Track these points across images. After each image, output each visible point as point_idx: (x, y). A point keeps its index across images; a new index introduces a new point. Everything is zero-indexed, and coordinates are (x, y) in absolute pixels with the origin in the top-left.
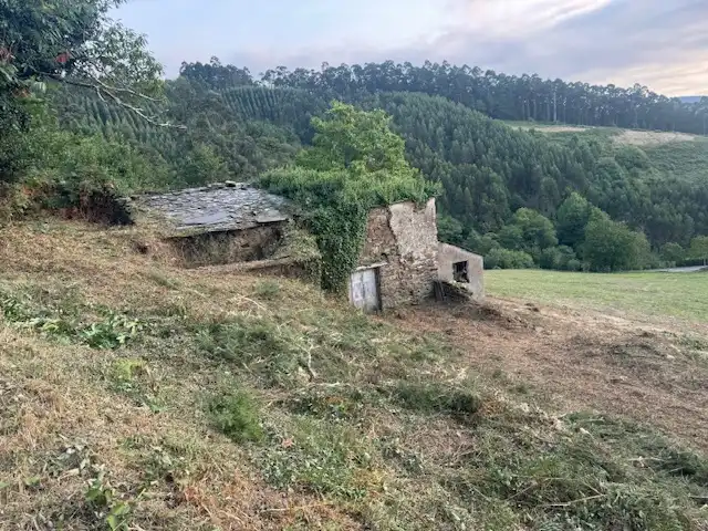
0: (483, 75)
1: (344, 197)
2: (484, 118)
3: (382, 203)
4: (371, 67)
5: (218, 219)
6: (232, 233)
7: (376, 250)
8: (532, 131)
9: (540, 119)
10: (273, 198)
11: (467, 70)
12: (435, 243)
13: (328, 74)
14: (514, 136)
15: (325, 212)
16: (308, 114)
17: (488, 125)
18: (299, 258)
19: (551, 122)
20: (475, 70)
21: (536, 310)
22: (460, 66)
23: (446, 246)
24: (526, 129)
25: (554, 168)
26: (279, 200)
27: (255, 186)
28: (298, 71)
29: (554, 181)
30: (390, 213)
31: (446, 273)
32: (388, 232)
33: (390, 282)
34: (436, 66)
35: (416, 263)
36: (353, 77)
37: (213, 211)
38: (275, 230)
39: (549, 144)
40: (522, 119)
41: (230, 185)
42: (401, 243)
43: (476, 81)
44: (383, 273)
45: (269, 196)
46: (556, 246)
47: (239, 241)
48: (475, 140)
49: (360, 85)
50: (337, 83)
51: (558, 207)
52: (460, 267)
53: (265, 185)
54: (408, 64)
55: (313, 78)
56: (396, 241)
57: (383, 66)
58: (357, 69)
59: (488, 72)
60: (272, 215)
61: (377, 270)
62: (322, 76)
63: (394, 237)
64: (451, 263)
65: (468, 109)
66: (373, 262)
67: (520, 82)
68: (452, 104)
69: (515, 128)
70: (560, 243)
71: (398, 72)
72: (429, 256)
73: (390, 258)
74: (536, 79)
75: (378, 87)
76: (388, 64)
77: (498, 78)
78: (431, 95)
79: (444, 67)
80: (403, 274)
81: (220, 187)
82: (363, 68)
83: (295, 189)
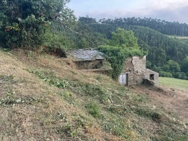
0: (161, 21)
1: (120, 54)
2: (161, 34)
3: (130, 56)
4: (129, 19)
5: (87, 58)
6: (90, 61)
7: (127, 69)
8: (175, 38)
9: (178, 35)
10: (101, 53)
11: (157, 20)
12: (145, 68)
13: (116, 20)
14: (169, 39)
15: (114, 58)
16: (110, 31)
17: (162, 36)
18: (107, 69)
19: (182, 35)
20: (159, 20)
21: (174, 90)
22: (154, 19)
23: (148, 69)
24: (173, 37)
25: (182, 49)
26: (102, 53)
27: (96, 49)
28: (108, 19)
29: (181, 53)
30: (132, 59)
31: (147, 77)
32: (131, 64)
33: (131, 78)
34: (147, 19)
35: (139, 73)
36: (123, 21)
37: (86, 55)
38: (101, 61)
39: (181, 42)
40: (172, 35)
41: (90, 49)
42: (135, 68)
43: (159, 23)
44: (129, 75)
45: (100, 52)
46: (180, 72)
47: (91, 63)
48: (157, 40)
49: (125, 23)
50: (119, 23)
51: (181, 61)
52: (152, 76)
53: (99, 49)
54: (139, 18)
55: (112, 21)
56: (133, 67)
57: (132, 18)
58: (125, 19)
59: (163, 21)
60: (100, 58)
61: (127, 74)
62: (115, 21)
63: (133, 65)
64: (149, 74)
65: (156, 31)
66: (126, 72)
67: (172, 24)
68: (151, 29)
69: (170, 37)
70: (181, 71)
71: (136, 20)
72: (143, 72)
73: (131, 71)
74: (178, 23)
75: (130, 24)
76: (133, 18)
77: (166, 22)
78: (145, 27)
79: (150, 19)
80: (134, 76)
81: (88, 49)
82: (126, 19)
83: (107, 51)
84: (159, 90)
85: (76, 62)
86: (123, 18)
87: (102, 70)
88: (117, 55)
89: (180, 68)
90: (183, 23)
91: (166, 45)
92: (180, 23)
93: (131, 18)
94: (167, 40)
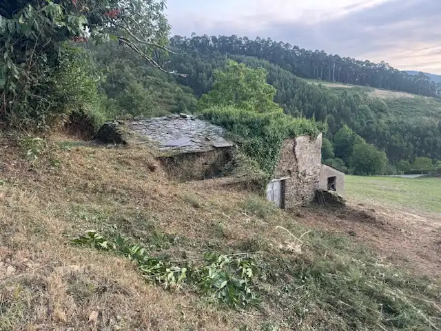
0: (292, 49)
1: (269, 129)
2: (292, 76)
3: (292, 135)
4: (223, 39)
5: (185, 143)
6: (198, 154)
7: (284, 168)
8: (320, 86)
9: (324, 79)
10: (216, 128)
11: (282, 45)
12: (319, 165)
13: (195, 41)
14: (310, 87)
17: (294, 80)
18: (254, 177)
19: (331, 81)
20: (287, 45)
22: (278, 42)
23: (325, 166)
24: (316, 84)
25: (335, 109)
26: (221, 130)
27: (199, 118)
28: (176, 37)
29: (333, 118)
30: (295, 143)
31: (323, 185)
32: (292, 156)
33: (291, 190)
34: (263, 41)
35: (307, 177)
36: (211, 43)
37: (178, 137)
38: (226, 154)
39: (331, 94)
40: (314, 78)
41: (184, 117)
42: (300, 164)
43: (287, 52)
44: (287, 184)
45: (212, 126)
46: (334, 158)
48: (286, 89)
49: (215, 49)
51: (334, 134)
52: (331, 180)
53: (208, 117)
54: (246, 38)
55: (186, 42)
56: (297, 162)
57: (230, 38)
58: (214, 39)
59: (295, 47)
60: (221, 142)
61: (283, 182)
62: (191, 41)
63: (296, 159)
64: (327, 177)
65: (282, 69)
66: (282, 176)
67: (314, 54)
68: (272, 65)
69: (310, 83)
70: (336, 156)
71: (239, 42)
72: (315, 173)
73: (292, 173)
74: (323, 54)
75: (227, 51)
76: (233, 37)
77: (301, 51)
78: (259, 59)
79: (268, 42)
80: (299, 184)
81: (177, 118)
82: (218, 38)
83: (232, 123)
84: (364, 217)
85: (161, 159)
86: (209, 36)
87: (244, 179)
88: (263, 134)
89: (332, 149)
90: (333, 55)
91: (304, 102)
92: (328, 54)
93: (227, 37)
94: (304, 90)
